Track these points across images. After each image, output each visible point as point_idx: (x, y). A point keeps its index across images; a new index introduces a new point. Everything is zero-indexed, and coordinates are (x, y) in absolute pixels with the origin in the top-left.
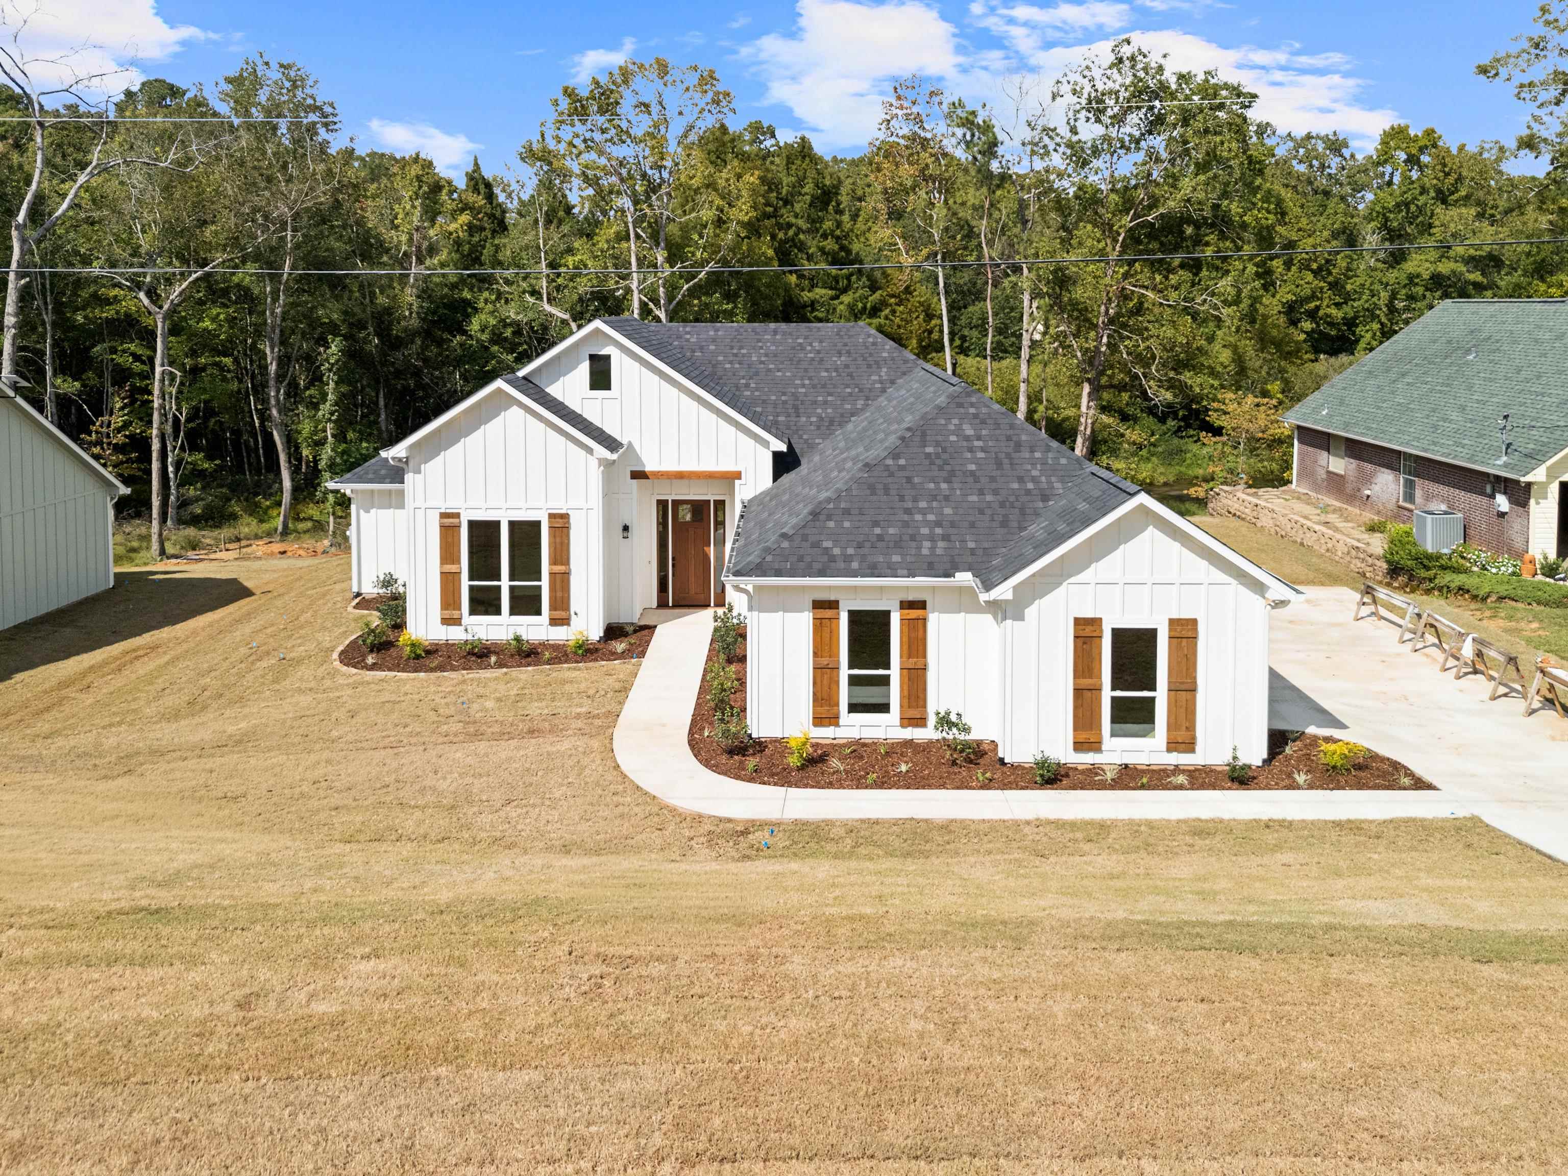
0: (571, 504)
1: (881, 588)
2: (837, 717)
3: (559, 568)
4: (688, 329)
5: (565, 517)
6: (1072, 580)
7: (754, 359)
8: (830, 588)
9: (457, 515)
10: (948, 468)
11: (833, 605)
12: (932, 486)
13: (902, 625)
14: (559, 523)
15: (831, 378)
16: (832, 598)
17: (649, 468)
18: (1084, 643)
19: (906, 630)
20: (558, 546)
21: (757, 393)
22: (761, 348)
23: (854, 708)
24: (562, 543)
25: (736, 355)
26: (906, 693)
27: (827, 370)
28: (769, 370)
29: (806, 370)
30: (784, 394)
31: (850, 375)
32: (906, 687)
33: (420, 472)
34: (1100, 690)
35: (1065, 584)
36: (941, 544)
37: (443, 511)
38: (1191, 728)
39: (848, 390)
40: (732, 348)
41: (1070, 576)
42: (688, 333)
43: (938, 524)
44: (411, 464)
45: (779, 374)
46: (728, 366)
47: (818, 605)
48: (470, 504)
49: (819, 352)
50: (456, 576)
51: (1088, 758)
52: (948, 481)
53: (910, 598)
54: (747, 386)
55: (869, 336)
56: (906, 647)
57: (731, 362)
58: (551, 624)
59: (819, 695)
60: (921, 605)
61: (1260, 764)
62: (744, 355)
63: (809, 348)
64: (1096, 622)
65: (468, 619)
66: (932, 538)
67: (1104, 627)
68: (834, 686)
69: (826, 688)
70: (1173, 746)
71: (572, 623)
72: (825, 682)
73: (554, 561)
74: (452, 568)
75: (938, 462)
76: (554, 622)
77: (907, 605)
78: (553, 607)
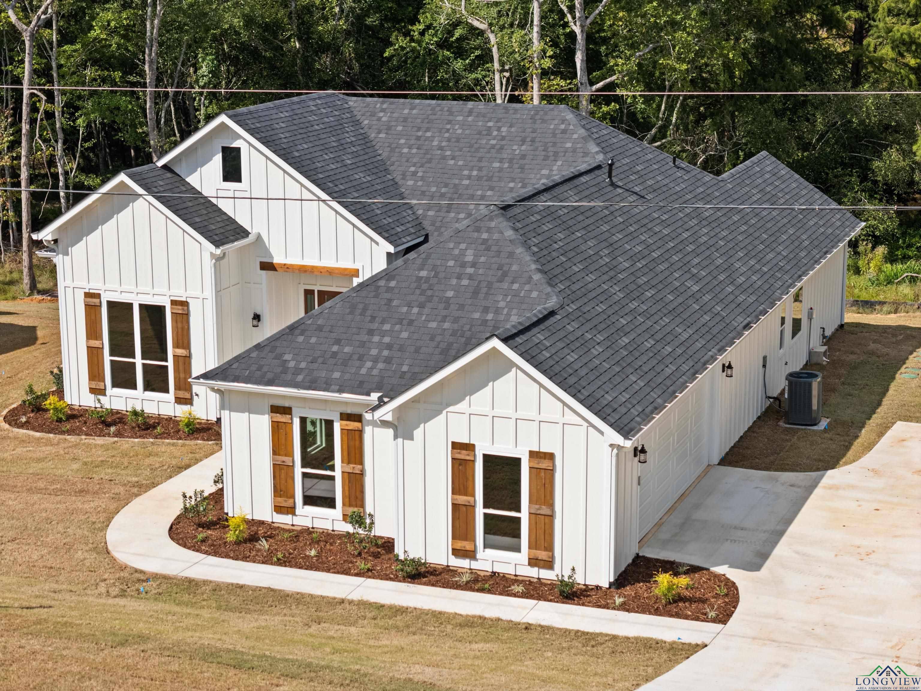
0: (190, 293)
1: (325, 401)
2: (294, 508)
3: (181, 352)
4: (385, 106)
5: (185, 304)
6: (451, 409)
7: (435, 143)
8: (284, 397)
9: (98, 296)
10: (429, 293)
11: (287, 411)
12: (405, 309)
13: (342, 434)
14: (179, 310)
15: (501, 170)
16: (287, 405)
17: (278, 259)
18: (460, 465)
19: (345, 439)
20: (180, 331)
21: (420, 183)
22: (448, 130)
23: (309, 500)
24: (183, 329)
25: (418, 138)
26: (347, 493)
27: (501, 161)
28: (444, 158)
29: (480, 160)
30: (446, 186)
31: (522, 168)
32: (347, 488)
33: (67, 254)
34: (474, 507)
35: (444, 412)
36: (381, 366)
37: (87, 291)
38: (550, 548)
39: (512, 185)
40: (419, 129)
41: (448, 405)
42: (383, 110)
43: (389, 347)
44: (61, 245)
45: (452, 162)
46: (405, 150)
47: (275, 409)
48: (108, 286)
49: (503, 138)
50: (99, 350)
51: (464, 563)
52: (421, 306)
53: (349, 411)
54: (415, 174)
55: (563, 121)
56: (346, 453)
57: (410, 148)
58: (176, 402)
59: (278, 487)
60: (358, 418)
61: (608, 586)
62: (427, 139)
63: (495, 133)
64: (470, 447)
65: (111, 391)
66: (375, 360)
67: (477, 453)
68: (289, 481)
69: (283, 482)
70: (533, 562)
71: (194, 403)
72: (283, 476)
73: (176, 345)
74: (95, 343)
75: (425, 286)
76: (179, 401)
77: (346, 417)
78: (178, 387)
